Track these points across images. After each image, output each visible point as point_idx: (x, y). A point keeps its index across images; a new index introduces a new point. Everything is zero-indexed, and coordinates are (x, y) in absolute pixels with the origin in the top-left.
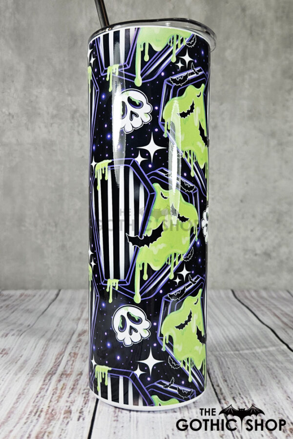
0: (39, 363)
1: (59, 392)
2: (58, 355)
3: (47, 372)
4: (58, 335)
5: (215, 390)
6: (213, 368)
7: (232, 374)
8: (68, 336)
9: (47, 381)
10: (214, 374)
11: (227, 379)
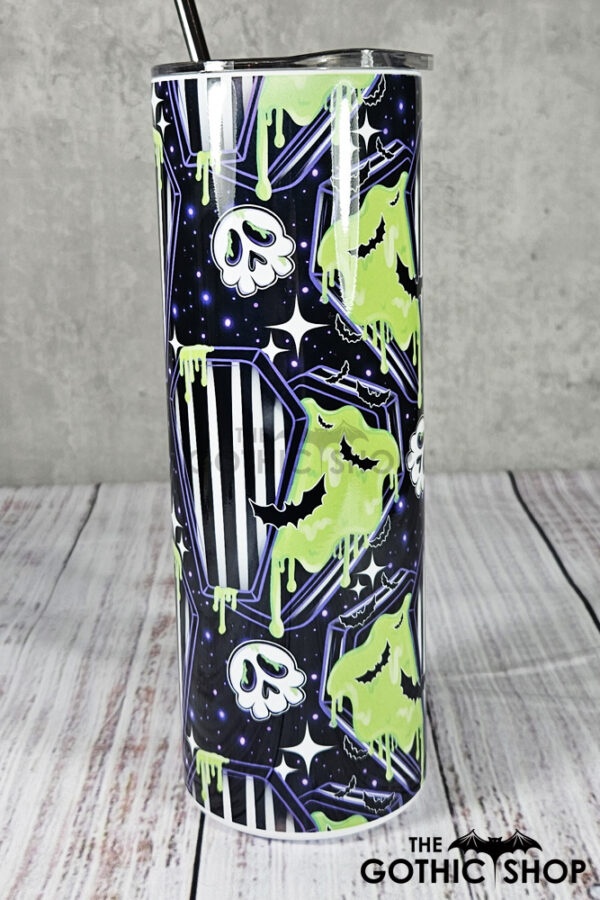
0: (73, 718)
1: (122, 794)
2: (112, 693)
3: (93, 743)
4: (107, 636)
5: (444, 780)
6: (444, 724)
7: (483, 736)
8: (129, 640)
9: (95, 769)
10: (446, 740)
11: (472, 751)
